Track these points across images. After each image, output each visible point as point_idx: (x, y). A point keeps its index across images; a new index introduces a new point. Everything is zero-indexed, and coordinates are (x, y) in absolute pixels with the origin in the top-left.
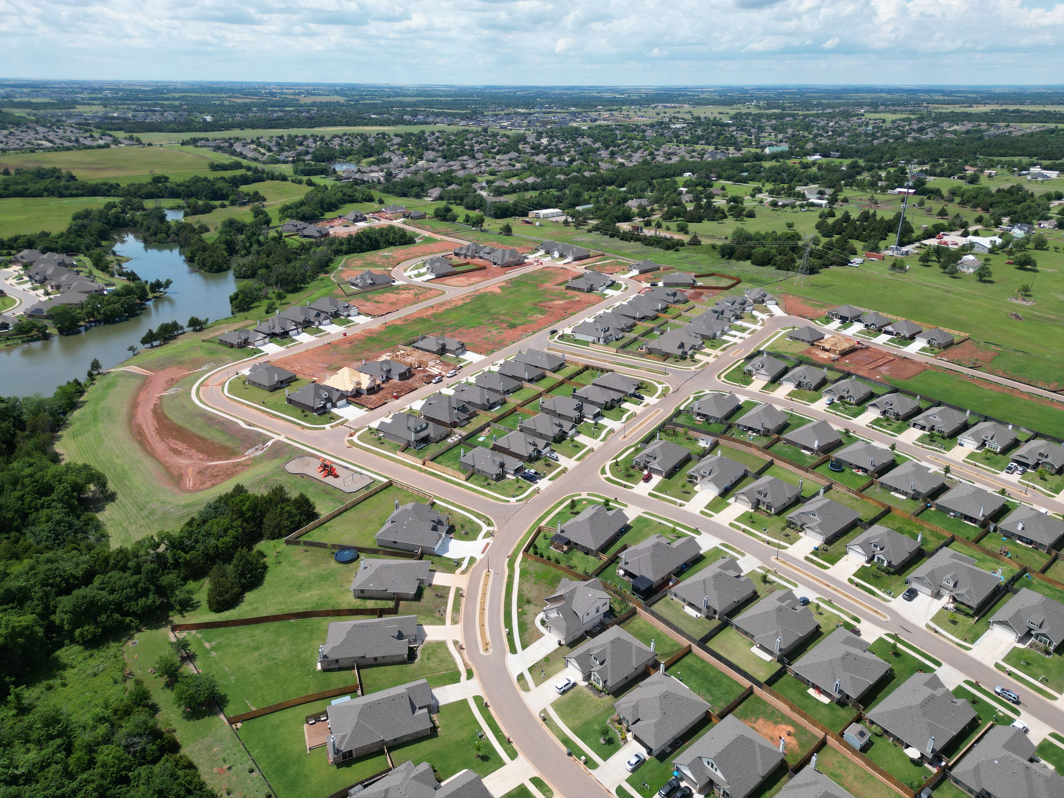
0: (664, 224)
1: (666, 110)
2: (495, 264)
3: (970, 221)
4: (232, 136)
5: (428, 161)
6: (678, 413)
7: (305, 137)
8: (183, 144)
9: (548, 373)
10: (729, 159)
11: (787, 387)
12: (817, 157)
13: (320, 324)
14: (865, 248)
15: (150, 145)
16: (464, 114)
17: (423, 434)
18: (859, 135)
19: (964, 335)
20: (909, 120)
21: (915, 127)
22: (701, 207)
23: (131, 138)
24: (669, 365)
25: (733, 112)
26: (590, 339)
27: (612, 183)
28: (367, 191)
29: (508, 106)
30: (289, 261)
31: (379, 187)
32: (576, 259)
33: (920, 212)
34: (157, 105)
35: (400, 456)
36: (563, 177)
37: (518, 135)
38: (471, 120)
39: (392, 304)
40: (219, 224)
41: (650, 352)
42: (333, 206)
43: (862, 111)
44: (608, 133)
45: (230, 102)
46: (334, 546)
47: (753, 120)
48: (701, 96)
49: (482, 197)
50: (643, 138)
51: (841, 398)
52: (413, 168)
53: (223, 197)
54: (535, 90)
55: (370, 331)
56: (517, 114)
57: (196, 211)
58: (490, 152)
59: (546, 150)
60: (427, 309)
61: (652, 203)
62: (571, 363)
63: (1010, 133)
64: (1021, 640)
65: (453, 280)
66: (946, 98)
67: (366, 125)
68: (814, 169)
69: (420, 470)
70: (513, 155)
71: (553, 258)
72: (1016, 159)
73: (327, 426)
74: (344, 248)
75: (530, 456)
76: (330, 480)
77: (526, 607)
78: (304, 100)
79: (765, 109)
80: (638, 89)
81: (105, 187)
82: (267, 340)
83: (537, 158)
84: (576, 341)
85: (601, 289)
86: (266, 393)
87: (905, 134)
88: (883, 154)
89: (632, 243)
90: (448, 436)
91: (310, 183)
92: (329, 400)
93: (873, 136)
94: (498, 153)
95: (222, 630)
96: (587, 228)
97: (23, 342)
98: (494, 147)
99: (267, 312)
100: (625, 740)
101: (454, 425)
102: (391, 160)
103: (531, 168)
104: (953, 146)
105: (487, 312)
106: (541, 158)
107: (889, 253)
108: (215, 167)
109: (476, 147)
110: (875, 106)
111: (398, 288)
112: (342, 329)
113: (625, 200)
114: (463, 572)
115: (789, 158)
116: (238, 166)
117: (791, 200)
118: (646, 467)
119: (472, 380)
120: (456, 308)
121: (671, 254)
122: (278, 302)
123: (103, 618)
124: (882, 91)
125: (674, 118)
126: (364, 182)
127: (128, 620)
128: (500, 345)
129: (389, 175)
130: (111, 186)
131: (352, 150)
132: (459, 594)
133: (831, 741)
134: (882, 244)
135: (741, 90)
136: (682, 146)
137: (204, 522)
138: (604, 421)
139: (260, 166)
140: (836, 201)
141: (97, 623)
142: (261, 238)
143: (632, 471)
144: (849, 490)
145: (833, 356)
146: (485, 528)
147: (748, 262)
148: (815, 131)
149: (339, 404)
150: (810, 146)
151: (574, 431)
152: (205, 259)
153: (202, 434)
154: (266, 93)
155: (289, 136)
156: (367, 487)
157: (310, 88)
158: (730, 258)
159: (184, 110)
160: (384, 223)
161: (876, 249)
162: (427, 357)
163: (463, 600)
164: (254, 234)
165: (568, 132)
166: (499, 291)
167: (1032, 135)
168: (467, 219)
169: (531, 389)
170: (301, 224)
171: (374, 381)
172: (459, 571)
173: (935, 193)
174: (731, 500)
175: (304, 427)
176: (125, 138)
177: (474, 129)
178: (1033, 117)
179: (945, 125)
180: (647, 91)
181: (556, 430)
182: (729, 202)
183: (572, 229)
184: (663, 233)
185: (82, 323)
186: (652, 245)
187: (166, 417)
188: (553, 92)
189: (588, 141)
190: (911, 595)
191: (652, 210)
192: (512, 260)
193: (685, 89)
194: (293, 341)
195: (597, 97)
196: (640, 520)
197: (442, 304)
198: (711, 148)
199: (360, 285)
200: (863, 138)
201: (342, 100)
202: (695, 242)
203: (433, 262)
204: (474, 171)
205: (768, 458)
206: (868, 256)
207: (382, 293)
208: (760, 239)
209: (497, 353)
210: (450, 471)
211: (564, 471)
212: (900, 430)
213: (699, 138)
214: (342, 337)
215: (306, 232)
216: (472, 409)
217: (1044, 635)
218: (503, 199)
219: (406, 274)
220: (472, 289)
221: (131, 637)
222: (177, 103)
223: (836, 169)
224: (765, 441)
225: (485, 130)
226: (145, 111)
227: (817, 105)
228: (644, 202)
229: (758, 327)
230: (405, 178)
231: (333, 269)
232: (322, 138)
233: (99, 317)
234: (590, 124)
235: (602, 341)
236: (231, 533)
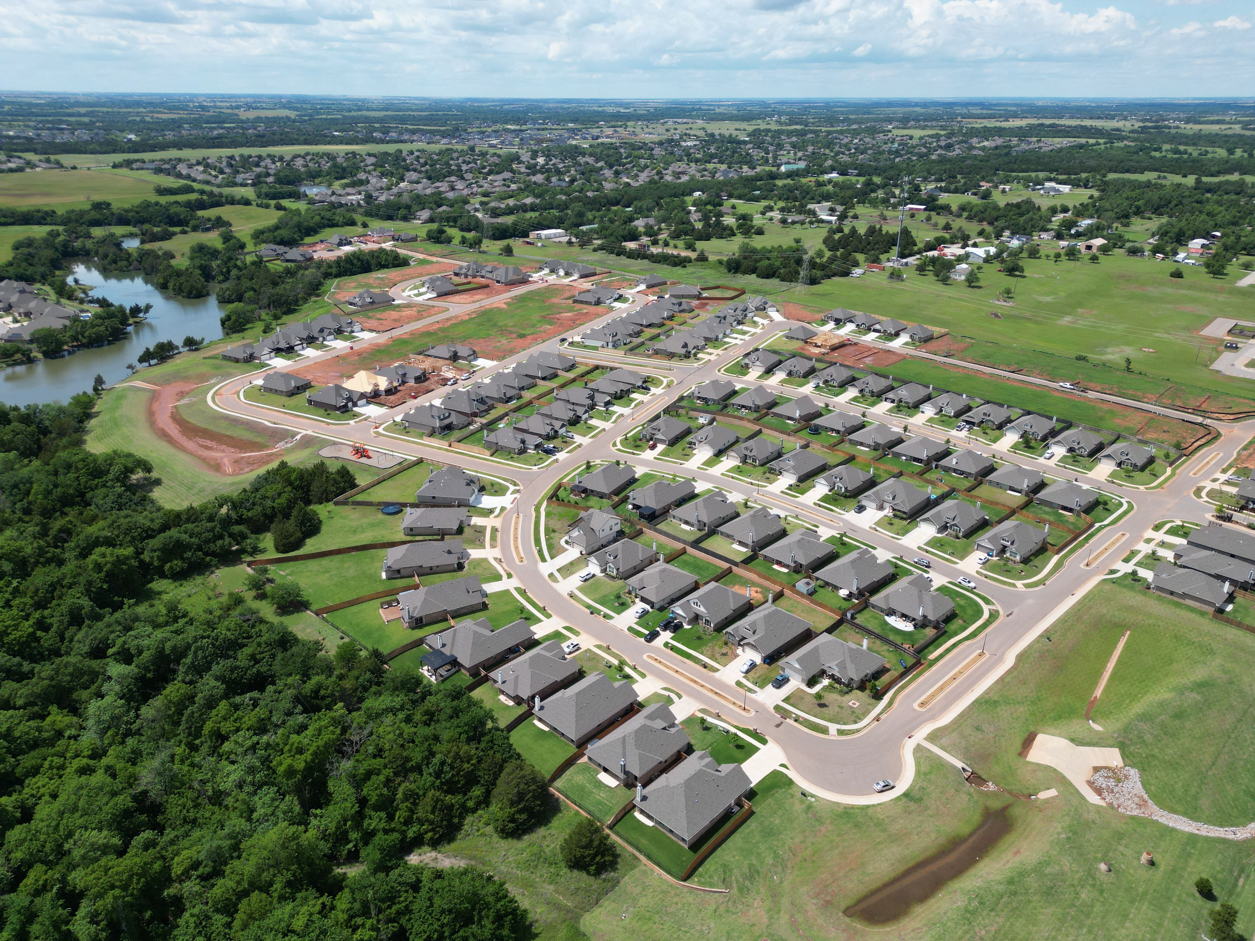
0: (672, 243)
1: (677, 126)
2: (498, 282)
3: (973, 234)
4: (173, 157)
5: (411, 182)
6: (682, 398)
7: (260, 157)
8: (115, 166)
9: (560, 372)
10: (741, 177)
11: (780, 375)
12: (834, 175)
13: (324, 339)
14: (866, 260)
15: (74, 168)
16: (444, 131)
17: (447, 422)
18: (882, 153)
19: (944, 330)
20: (937, 137)
21: (943, 143)
22: (709, 225)
23: (48, 161)
24: (674, 363)
25: (750, 129)
26: (599, 344)
27: (617, 204)
28: (348, 215)
29: (495, 122)
30: (275, 284)
31: (360, 210)
32: (582, 277)
33: (927, 227)
34: (62, 122)
35: (427, 441)
36: (564, 198)
37: (510, 154)
38: (454, 138)
39: (396, 320)
40: (187, 250)
41: (657, 352)
42: (311, 231)
43: (890, 127)
44: (611, 152)
45: (152, 118)
46: (379, 504)
47: (772, 137)
48: (717, 111)
49: (477, 218)
50: (651, 157)
51: (826, 382)
52: (395, 190)
53: (181, 223)
54: (525, 104)
55: (377, 345)
56: (506, 130)
57: (155, 238)
58: (480, 173)
59: (543, 170)
60: (432, 324)
61: (659, 222)
62: (582, 364)
63: (1040, 148)
64: (940, 531)
65: (457, 298)
66: (985, 112)
67: (329, 143)
68: (830, 187)
69: (447, 450)
70: (507, 175)
71: (558, 276)
72: (1033, 175)
73: (352, 422)
74: (334, 270)
75: (548, 435)
76: (364, 460)
77: (552, 535)
78: (244, 115)
79: (786, 124)
80: (645, 103)
81: (40, 214)
82: (273, 354)
83: (534, 179)
84: (585, 347)
85: (608, 302)
86: (284, 399)
87: (931, 151)
88: (901, 171)
89: (639, 261)
90: (470, 424)
91: (279, 208)
92: (350, 399)
93: (897, 153)
94: (490, 173)
95: (292, 563)
96: (592, 247)
97: (8, 365)
98: (484, 167)
99: (265, 332)
100: (634, 602)
101: (475, 415)
102: (368, 182)
103: (528, 188)
104: (976, 162)
105: (495, 325)
106: (539, 178)
107: (891, 264)
108: (162, 191)
109: (464, 167)
110: (904, 122)
111: (399, 306)
112: (348, 344)
113: (631, 220)
114: (496, 517)
115: (804, 176)
116: (189, 190)
117: (801, 217)
118: (651, 439)
119: (487, 381)
120: (462, 323)
121: (679, 270)
122: (274, 323)
123: (188, 554)
124: (917, 105)
125: (686, 134)
126: (341, 205)
127: (208, 559)
128: (511, 352)
129: (369, 198)
130: (46, 213)
131: (321, 171)
132: (494, 530)
133: (787, 592)
134: (883, 257)
135: (763, 104)
136: (693, 165)
137: (257, 490)
138: (613, 408)
139: (216, 190)
140: (846, 217)
141: (183, 559)
142: (239, 263)
143: (639, 443)
144: (823, 446)
145: (823, 350)
146: (512, 488)
147: (754, 276)
148: (837, 148)
149: (359, 403)
150: (829, 162)
151: (586, 415)
152: (181, 284)
153: (228, 433)
154: (195, 107)
155: (241, 156)
156: (400, 464)
157: (249, 100)
158: (736, 272)
159: (99, 128)
160: (371, 246)
161: (876, 260)
162: (440, 362)
163: (499, 534)
164: (230, 259)
165: (567, 151)
166: (505, 306)
167: (1061, 150)
168: (463, 241)
169: (544, 386)
170: (281, 249)
171: (391, 383)
172: (492, 516)
173: (945, 209)
174: (724, 459)
175: (328, 424)
176: (40, 161)
177: (459, 147)
178: (1068, 132)
179: (974, 141)
180: (656, 105)
181: (571, 414)
182: (738, 220)
183: (576, 249)
184: (670, 251)
185: (65, 347)
186: (659, 262)
187: (187, 422)
188: (546, 105)
189: (590, 160)
190: (861, 509)
191: (660, 229)
192: (516, 277)
193: (700, 102)
194: (299, 355)
195: (598, 112)
196: (646, 475)
197: (448, 320)
198: (724, 167)
199: (360, 303)
200: (886, 155)
201: (292, 114)
202: (702, 258)
203: (432, 281)
204: (465, 192)
205: (757, 428)
206: (869, 267)
207: (383, 311)
208: (766, 253)
209: (508, 360)
210: (476, 449)
211: (580, 446)
212: (873, 404)
213: (712, 156)
214: (349, 350)
215: (288, 256)
216: (490, 402)
217: (955, 525)
218: (500, 220)
219: (405, 294)
220: (477, 305)
221: (212, 572)
222: (86, 120)
223: (852, 186)
224: (755, 415)
225: (472, 149)
226: (49, 129)
227: (843, 121)
228: (651, 221)
229: (758, 331)
230: (388, 201)
231: (325, 292)
232: (281, 159)
233: (84, 341)
234: (591, 141)
235: (610, 345)
236: (285, 496)
